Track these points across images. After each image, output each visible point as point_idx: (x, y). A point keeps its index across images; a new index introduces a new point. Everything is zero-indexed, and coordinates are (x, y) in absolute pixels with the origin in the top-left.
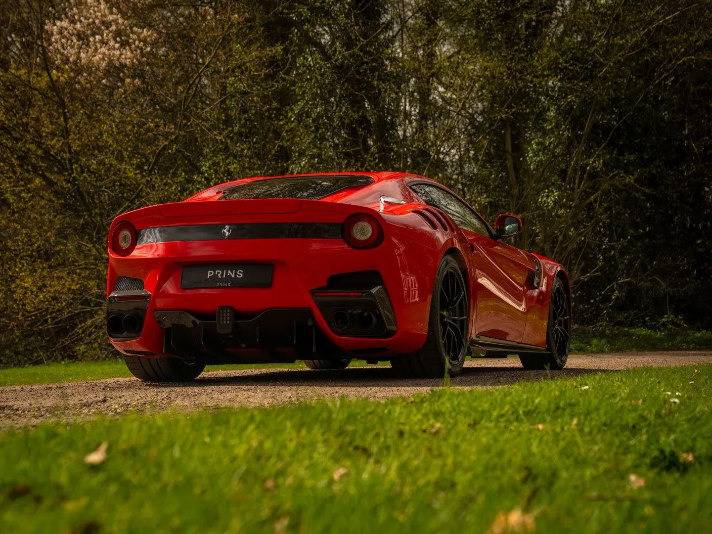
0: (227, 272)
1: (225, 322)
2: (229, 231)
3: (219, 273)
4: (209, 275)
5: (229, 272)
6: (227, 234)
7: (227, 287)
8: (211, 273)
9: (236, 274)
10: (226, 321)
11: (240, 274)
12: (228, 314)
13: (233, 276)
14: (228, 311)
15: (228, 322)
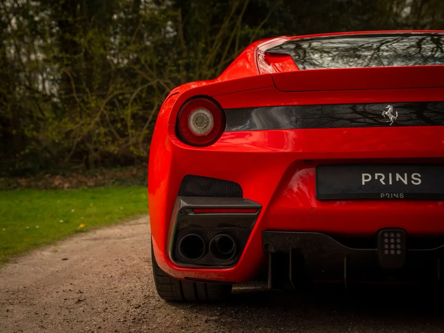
0: (394, 177)
1: (393, 252)
2: (393, 113)
3: (380, 177)
4: (364, 181)
5: (398, 176)
6: (392, 118)
7: (399, 199)
8: (367, 177)
9: (409, 179)
10: (396, 249)
11: (417, 180)
12: (398, 241)
13: (405, 182)
14: (398, 235)
15: (399, 252)
